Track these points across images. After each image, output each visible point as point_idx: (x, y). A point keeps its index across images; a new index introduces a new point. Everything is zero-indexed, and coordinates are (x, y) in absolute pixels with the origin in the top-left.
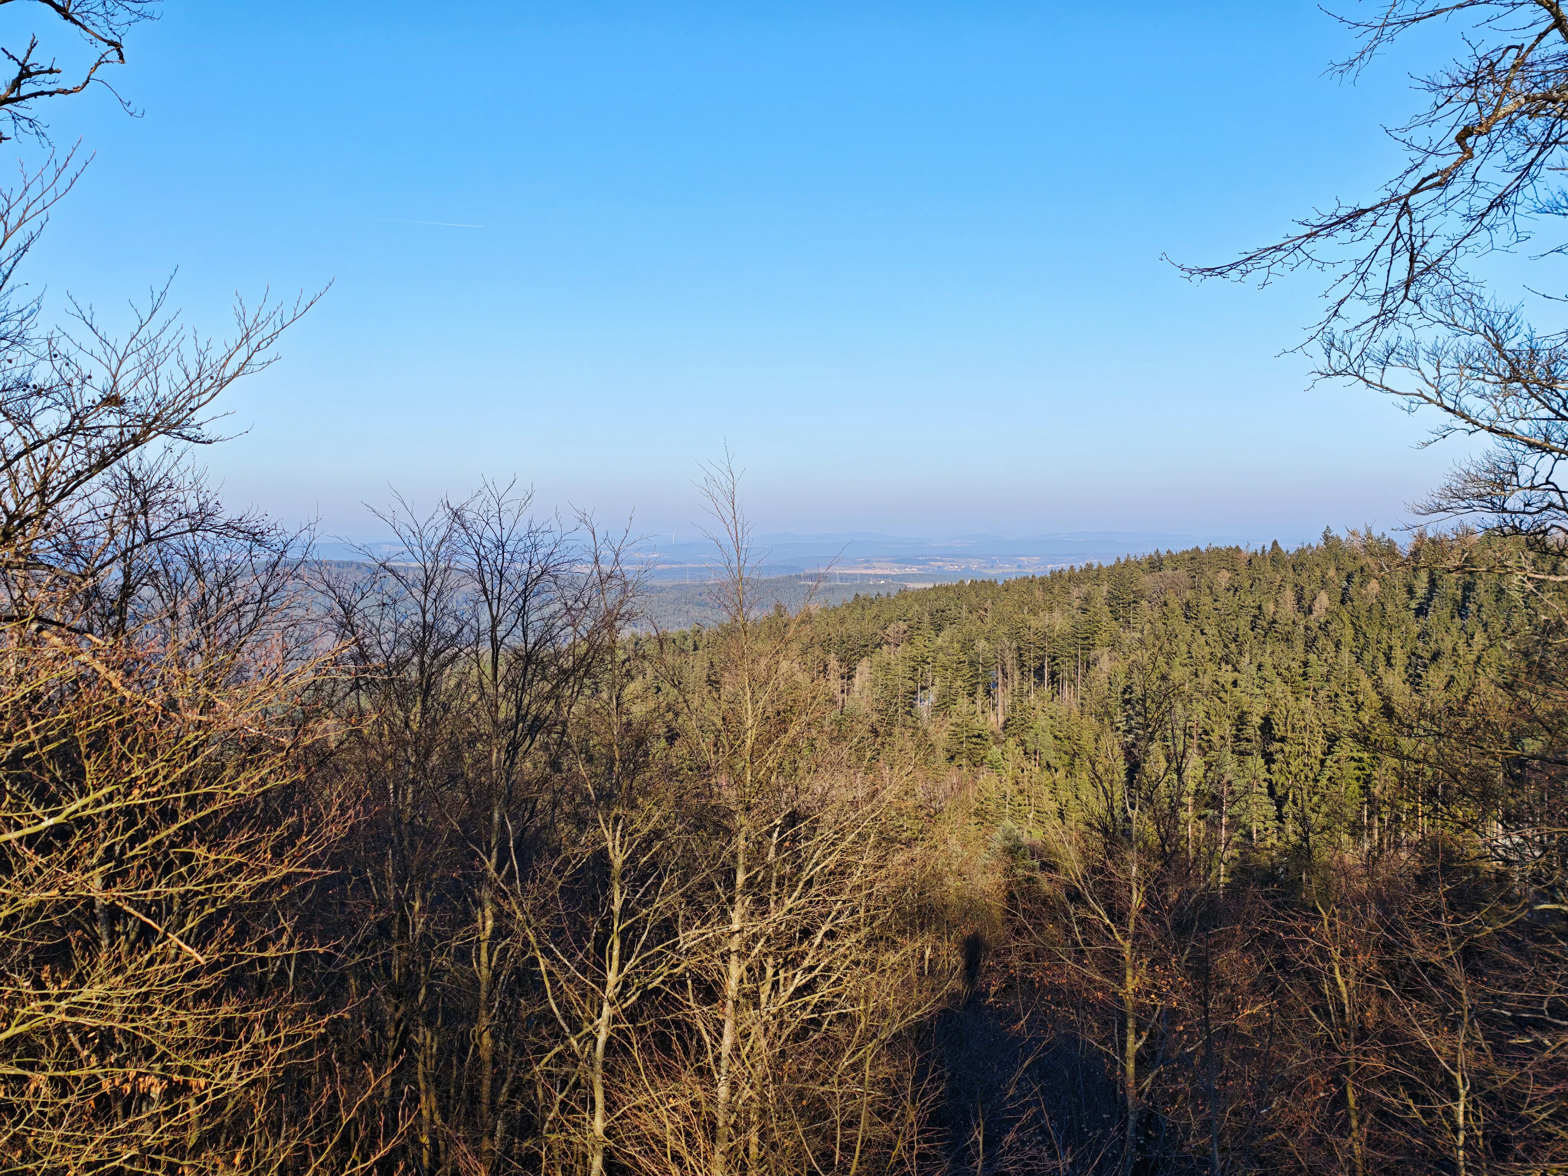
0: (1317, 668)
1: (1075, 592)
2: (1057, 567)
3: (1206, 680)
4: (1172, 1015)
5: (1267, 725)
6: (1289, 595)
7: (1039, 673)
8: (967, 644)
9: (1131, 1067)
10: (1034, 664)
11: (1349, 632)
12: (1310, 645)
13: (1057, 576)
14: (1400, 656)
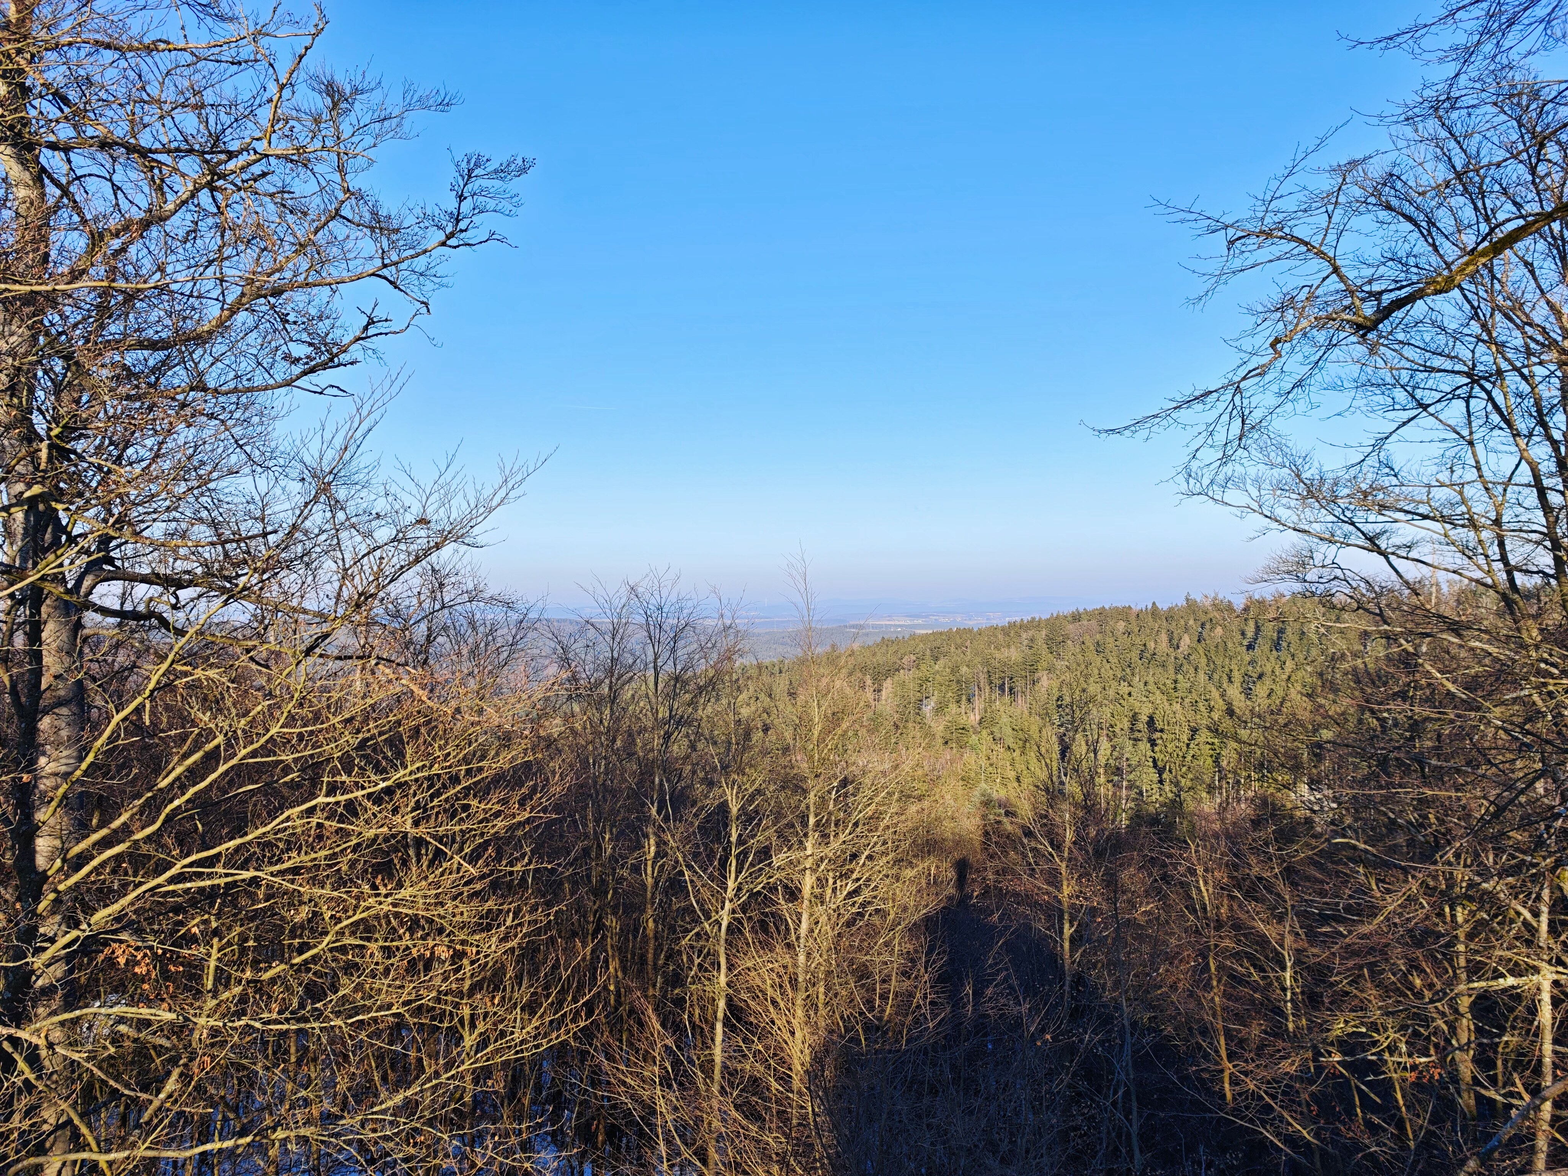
0: (1183, 684)
1: (1024, 636)
2: (1013, 619)
3: (1111, 693)
4: (1093, 912)
5: (1151, 721)
6: (1164, 637)
7: (1002, 687)
8: (955, 670)
9: (1067, 945)
10: (998, 682)
11: (1204, 661)
12: (1178, 669)
13: (1012, 625)
14: (1237, 676)
